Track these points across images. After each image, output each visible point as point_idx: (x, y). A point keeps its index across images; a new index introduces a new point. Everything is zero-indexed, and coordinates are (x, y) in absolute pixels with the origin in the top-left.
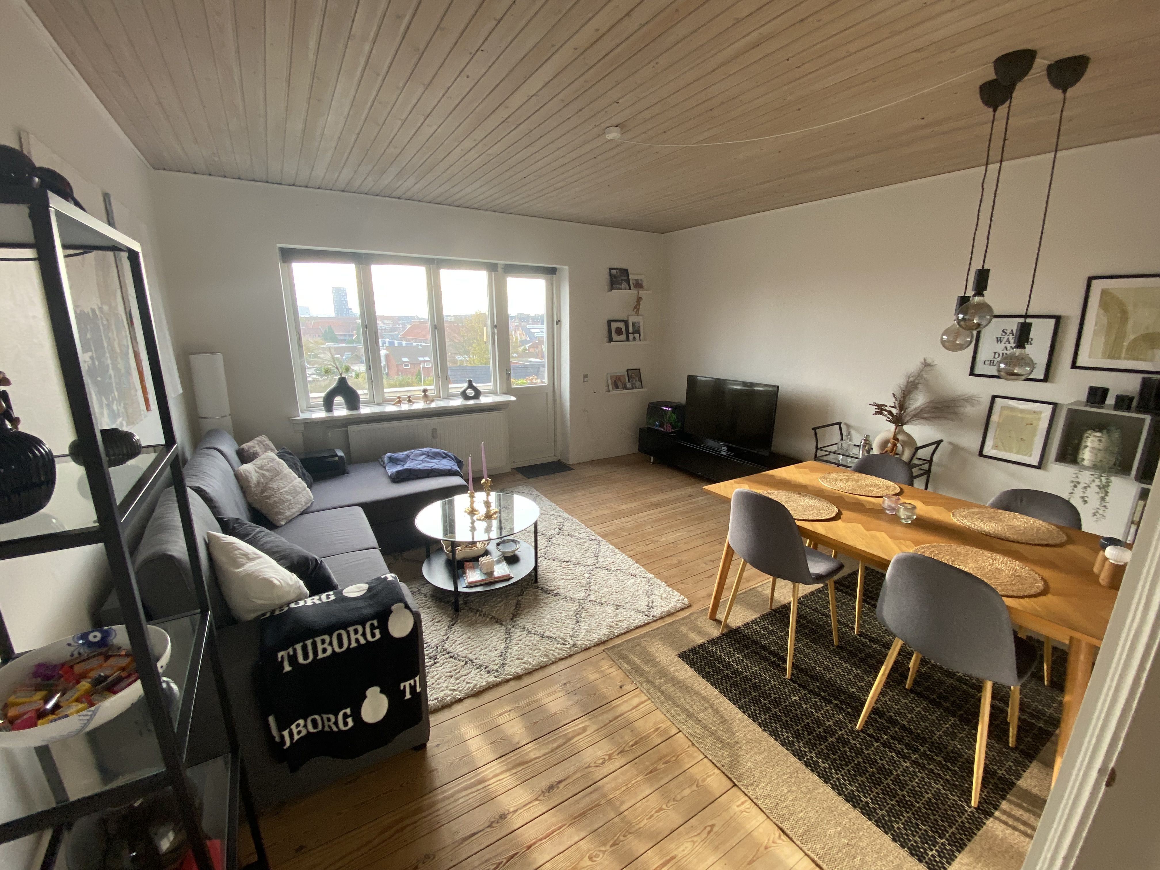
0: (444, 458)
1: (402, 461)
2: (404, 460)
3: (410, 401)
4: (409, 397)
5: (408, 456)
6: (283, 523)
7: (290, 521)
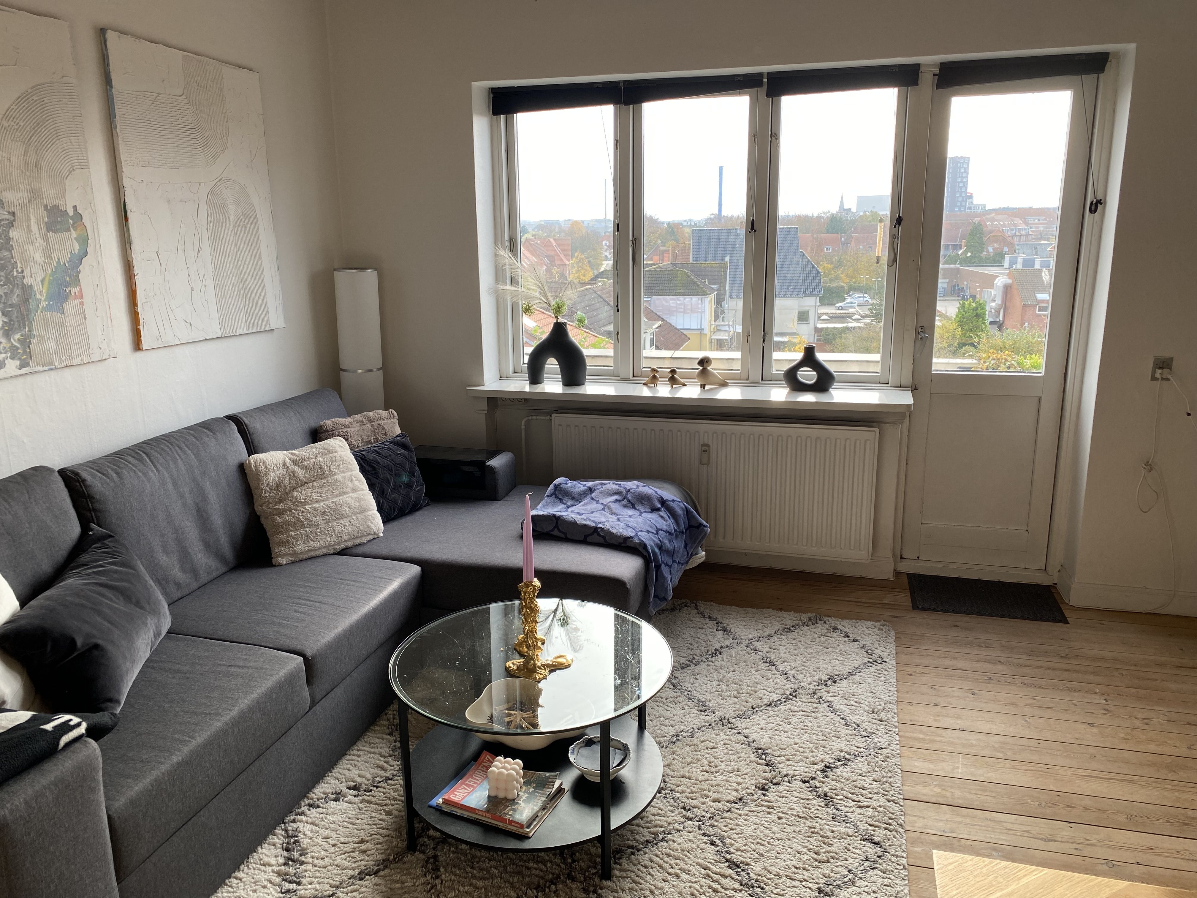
0: (654, 510)
1: (573, 498)
2: (578, 498)
3: (672, 380)
4: (673, 371)
5: (591, 490)
6: (283, 561)
7: (299, 561)
